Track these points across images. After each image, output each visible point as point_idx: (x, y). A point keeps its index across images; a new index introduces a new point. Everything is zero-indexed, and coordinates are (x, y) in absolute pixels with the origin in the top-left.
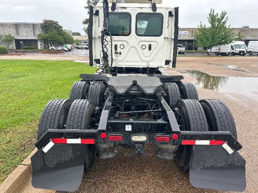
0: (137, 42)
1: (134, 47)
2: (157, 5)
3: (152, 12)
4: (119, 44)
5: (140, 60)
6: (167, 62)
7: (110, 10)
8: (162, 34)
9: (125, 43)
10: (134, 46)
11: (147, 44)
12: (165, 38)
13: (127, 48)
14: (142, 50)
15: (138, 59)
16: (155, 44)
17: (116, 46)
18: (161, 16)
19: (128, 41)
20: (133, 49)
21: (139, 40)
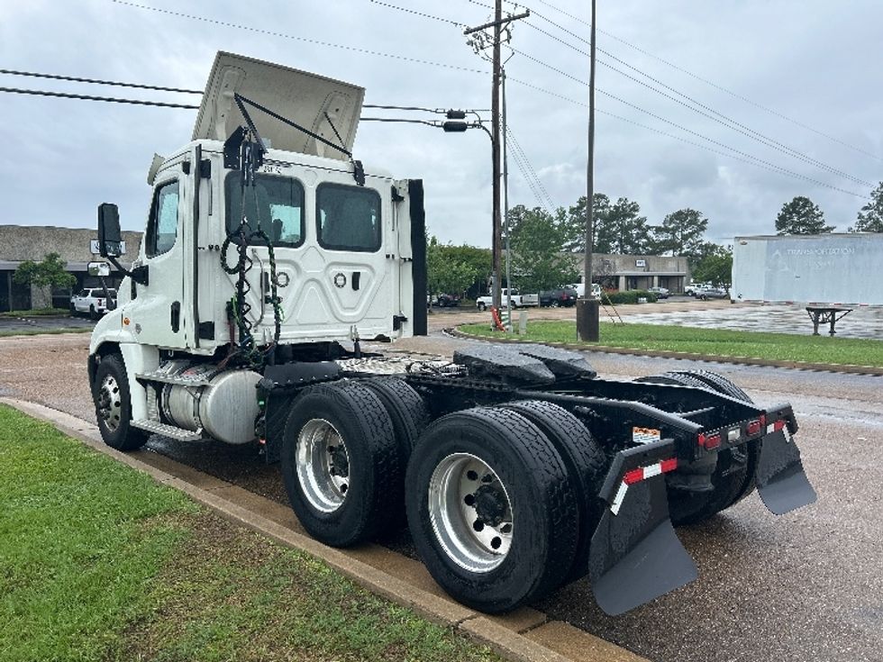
0: (324, 265)
1: (316, 281)
2: (366, 169)
3: (354, 183)
5: (332, 320)
6: (398, 322)
8: (380, 248)
9: (289, 269)
10: (315, 277)
11: (348, 272)
12: (388, 256)
13: (296, 284)
14: (338, 289)
15: (328, 317)
16: (367, 273)
18: (374, 197)
19: (300, 263)
20: (313, 286)
21: (328, 261)
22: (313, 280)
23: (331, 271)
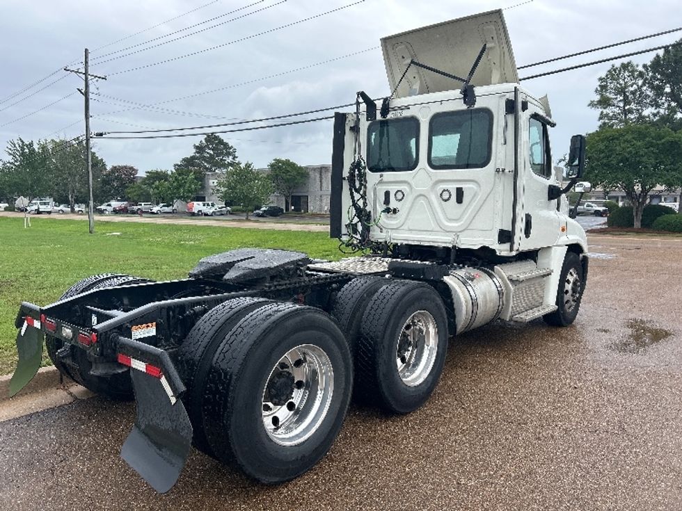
0: (431, 183)
1: (424, 196)
2: (478, 91)
3: (465, 107)
4: (393, 189)
5: (438, 229)
7: (379, 117)
8: (488, 163)
9: (406, 187)
10: (422, 193)
11: (452, 187)
12: (498, 171)
13: (409, 199)
14: (443, 203)
15: (433, 226)
16: (473, 188)
17: (387, 194)
18: (487, 114)
19: (413, 183)
20: (422, 201)
21: (435, 179)
22: (421, 195)
23: (439, 188)
